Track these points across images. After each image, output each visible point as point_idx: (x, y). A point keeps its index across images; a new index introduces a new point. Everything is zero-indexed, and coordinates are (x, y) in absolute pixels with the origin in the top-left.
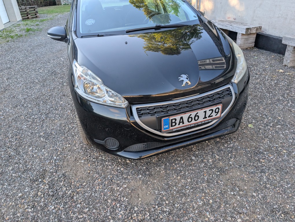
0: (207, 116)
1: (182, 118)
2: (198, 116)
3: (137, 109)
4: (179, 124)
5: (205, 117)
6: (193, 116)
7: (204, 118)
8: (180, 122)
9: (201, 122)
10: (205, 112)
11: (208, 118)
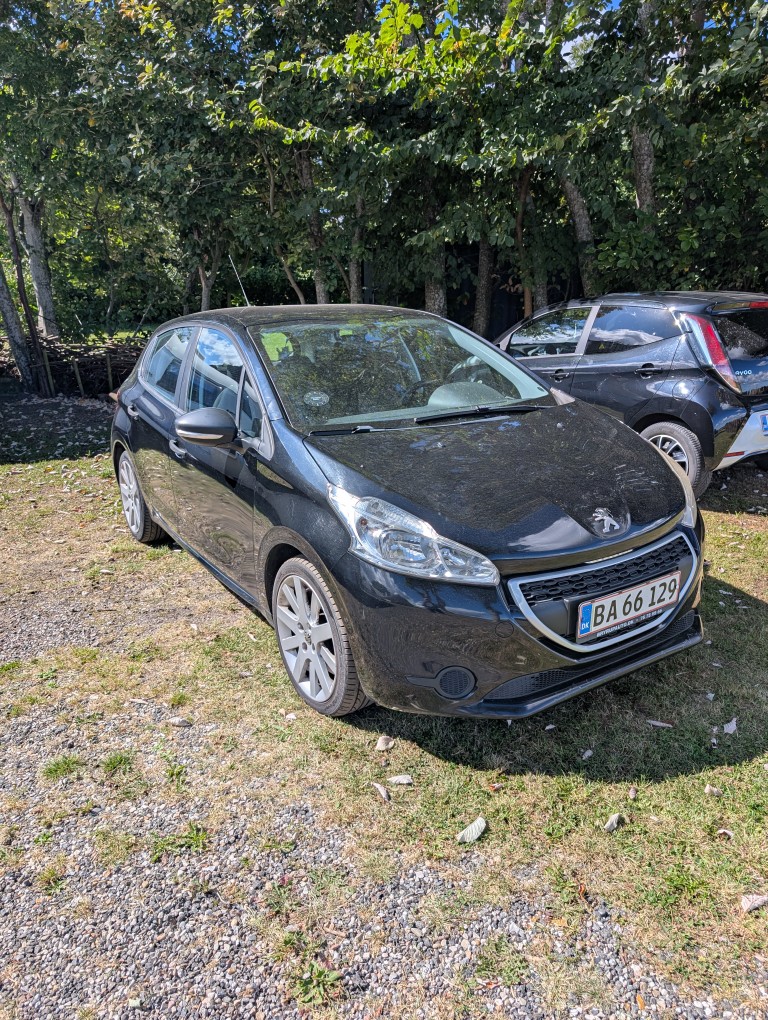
0: (656, 600)
1: (614, 603)
2: (641, 599)
3: (521, 586)
4: (608, 621)
5: (653, 604)
6: (632, 600)
7: (650, 605)
8: (610, 615)
9: (645, 614)
10: (653, 589)
11: (657, 606)
